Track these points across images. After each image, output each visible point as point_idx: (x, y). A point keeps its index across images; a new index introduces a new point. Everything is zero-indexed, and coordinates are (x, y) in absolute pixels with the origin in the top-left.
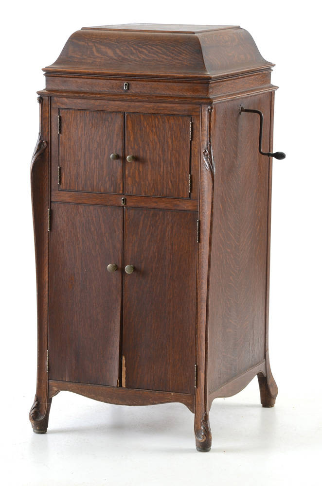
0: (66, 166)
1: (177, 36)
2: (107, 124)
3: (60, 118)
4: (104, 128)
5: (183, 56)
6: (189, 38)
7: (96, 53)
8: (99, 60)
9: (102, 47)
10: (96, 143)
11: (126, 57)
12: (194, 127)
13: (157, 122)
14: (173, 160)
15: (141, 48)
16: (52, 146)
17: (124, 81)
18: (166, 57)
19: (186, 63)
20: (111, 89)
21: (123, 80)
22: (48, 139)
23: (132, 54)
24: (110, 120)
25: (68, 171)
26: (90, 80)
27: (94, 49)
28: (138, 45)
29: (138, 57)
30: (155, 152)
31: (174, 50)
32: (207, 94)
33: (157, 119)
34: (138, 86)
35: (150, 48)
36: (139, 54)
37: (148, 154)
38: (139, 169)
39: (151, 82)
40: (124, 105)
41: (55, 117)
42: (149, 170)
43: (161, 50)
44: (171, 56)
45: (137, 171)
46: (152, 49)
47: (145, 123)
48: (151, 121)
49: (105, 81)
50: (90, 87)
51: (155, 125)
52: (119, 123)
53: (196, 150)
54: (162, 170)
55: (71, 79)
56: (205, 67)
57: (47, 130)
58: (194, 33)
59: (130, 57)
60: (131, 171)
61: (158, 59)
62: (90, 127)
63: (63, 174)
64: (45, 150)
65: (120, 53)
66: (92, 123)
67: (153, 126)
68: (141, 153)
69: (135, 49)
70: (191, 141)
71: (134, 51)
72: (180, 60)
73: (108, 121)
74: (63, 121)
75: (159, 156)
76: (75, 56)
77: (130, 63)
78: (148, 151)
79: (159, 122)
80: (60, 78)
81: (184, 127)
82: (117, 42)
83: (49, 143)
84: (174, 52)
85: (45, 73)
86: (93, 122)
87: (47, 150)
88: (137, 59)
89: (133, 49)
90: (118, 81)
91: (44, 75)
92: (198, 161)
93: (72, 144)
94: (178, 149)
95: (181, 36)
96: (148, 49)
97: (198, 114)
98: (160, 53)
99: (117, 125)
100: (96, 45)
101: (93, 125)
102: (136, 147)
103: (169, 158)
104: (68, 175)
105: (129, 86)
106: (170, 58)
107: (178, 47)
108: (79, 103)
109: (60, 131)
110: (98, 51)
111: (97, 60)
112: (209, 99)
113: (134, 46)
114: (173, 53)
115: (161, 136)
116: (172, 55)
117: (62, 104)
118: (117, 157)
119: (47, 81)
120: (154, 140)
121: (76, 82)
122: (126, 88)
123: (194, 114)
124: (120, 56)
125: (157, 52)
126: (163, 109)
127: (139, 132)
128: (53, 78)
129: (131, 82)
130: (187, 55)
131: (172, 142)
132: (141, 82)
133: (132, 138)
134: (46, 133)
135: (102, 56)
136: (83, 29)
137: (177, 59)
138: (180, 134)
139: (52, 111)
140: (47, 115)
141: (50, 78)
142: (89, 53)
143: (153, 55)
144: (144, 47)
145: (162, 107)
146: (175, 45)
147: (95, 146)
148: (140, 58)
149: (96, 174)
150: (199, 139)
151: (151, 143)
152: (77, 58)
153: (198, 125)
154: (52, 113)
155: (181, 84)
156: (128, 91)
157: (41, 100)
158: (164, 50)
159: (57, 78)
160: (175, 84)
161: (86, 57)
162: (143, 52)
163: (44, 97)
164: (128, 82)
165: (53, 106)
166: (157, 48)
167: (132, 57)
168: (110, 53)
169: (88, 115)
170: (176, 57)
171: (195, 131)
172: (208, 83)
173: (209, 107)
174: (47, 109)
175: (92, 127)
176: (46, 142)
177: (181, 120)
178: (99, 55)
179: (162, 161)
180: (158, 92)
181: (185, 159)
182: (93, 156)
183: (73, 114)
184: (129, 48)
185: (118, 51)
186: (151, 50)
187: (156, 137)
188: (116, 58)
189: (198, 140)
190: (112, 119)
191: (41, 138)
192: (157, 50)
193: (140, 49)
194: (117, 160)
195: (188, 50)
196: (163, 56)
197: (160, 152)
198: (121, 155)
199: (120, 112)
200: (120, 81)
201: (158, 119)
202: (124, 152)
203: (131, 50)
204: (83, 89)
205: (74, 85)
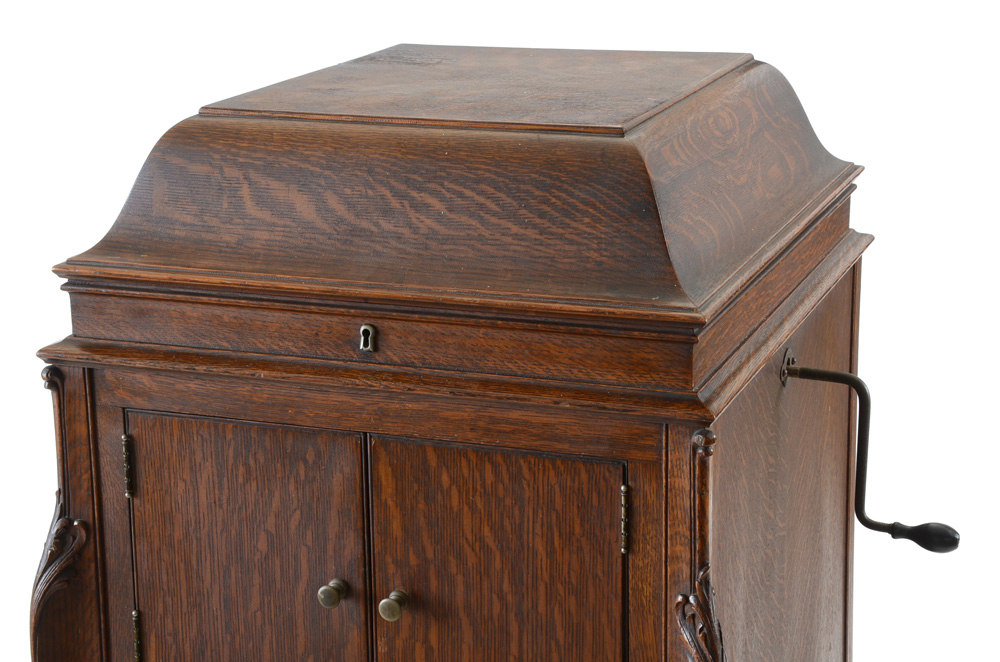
0: (161, 610)
1: (556, 145)
2: (302, 473)
3: (131, 444)
4: (292, 487)
5: (583, 228)
6: (604, 153)
7: (250, 208)
8: (265, 236)
9: (274, 184)
10: (263, 537)
11: (365, 224)
12: (637, 502)
13: (490, 477)
14: (557, 617)
15: (420, 190)
16: (108, 538)
17: (358, 320)
18: (515, 229)
19: (594, 255)
20: (311, 344)
21: (354, 316)
22: (88, 513)
23: (387, 212)
24: (311, 457)
25: (169, 627)
26: (232, 312)
27: (245, 191)
28: (407, 181)
29: (410, 225)
30: (485, 584)
31: (546, 202)
32: (688, 382)
33: (488, 467)
34: (412, 339)
35: (454, 192)
36: (412, 214)
37: (460, 589)
38: (426, 640)
39: (464, 329)
40: (362, 408)
41: (113, 438)
42: (465, 647)
43: (496, 200)
44: (535, 226)
45: (418, 645)
46: (461, 195)
47: (445, 478)
48: (465, 471)
49: (288, 315)
50: (234, 337)
51: (483, 485)
52: (347, 470)
53: (648, 590)
54: (514, 649)
55: (163, 306)
56: (673, 273)
57: (86, 485)
58: (621, 133)
59: (377, 225)
60: (399, 644)
61: (487, 234)
62: (241, 480)
63: (153, 638)
64: (79, 553)
65: (340, 209)
66: (246, 465)
67: (475, 490)
68: (434, 583)
69: (397, 194)
70: (625, 558)
71: (395, 203)
72: (571, 242)
73: (305, 461)
74: (142, 453)
75: (502, 597)
76: (177, 216)
77: (378, 248)
78: (460, 579)
79: (497, 473)
80: (123, 301)
81: (595, 502)
82: (329, 168)
83: (96, 528)
84: (545, 208)
85: (66, 280)
86: (252, 462)
87: (89, 552)
88: (406, 231)
89: (388, 193)
90: (336, 319)
91: (64, 287)
92: (656, 631)
93: (178, 534)
94: (574, 581)
95: (572, 146)
96: (448, 195)
97: (650, 456)
98: (495, 214)
99: (337, 478)
100: (253, 175)
101: (248, 471)
102: (413, 560)
103: (541, 608)
104: (170, 639)
105: (376, 338)
106: (531, 233)
107: (559, 189)
108: (196, 394)
109: (133, 487)
110: (260, 200)
111: (257, 234)
112: (695, 403)
113: (393, 182)
114: (542, 215)
115: (509, 528)
116: (538, 221)
117: (135, 393)
118: (344, 591)
119: (75, 307)
120: (481, 540)
121: (183, 314)
122: (366, 345)
123: (636, 454)
124: (341, 220)
125: (481, 206)
126: (513, 432)
127: (421, 506)
128: (98, 299)
129: (384, 324)
130: (599, 221)
131: (551, 553)
132: (424, 326)
133: (396, 526)
134: (84, 492)
135: (276, 220)
136: (206, 111)
137: (561, 237)
138: (582, 525)
139: (99, 415)
140: (82, 429)
141: (86, 298)
142: (225, 205)
143: (464, 219)
144: (432, 186)
145: (508, 422)
146: (549, 181)
147: (262, 545)
148: (415, 230)
149: (271, 643)
150: (657, 548)
151: (468, 550)
152: (184, 224)
153: (651, 499)
154: (102, 423)
155: (577, 339)
156: (379, 357)
157: (56, 378)
158: (509, 200)
159: (109, 299)
160: (558, 339)
161: (214, 222)
162: (428, 206)
163: (65, 369)
164: (372, 321)
165: (103, 399)
166: (481, 193)
167: (386, 225)
168: (304, 207)
169: (229, 436)
170: (554, 229)
171: (641, 521)
172: (691, 342)
173: (697, 438)
174: (81, 409)
175: (247, 480)
176: (84, 524)
177: (584, 476)
178: (266, 216)
179: (512, 616)
180: (491, 364)
181: (604, 619)
182: (257, 580)
183: (176, 433)
184: (372, 188)
185: (333, 201)
186: (459, 201)
187: (486, 531)
188: (325, 226)
189: (653, 553)
190: (318, 455)
191: (65, 510)
192: (481, 199)
193: (414, 194)
194: (343, 603)
195: (604, 203)
196: (505, 223)
197: (506, 587)
198: (358, 584)
199: (349, 433)
200: (346, 319)
201: (495, 466)
202: (368, 576)
203: (383, 197)
204: (207, 342)
205: (172, 326)
